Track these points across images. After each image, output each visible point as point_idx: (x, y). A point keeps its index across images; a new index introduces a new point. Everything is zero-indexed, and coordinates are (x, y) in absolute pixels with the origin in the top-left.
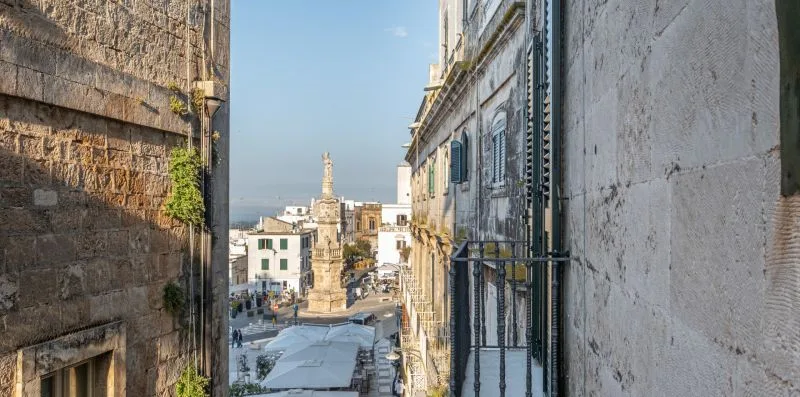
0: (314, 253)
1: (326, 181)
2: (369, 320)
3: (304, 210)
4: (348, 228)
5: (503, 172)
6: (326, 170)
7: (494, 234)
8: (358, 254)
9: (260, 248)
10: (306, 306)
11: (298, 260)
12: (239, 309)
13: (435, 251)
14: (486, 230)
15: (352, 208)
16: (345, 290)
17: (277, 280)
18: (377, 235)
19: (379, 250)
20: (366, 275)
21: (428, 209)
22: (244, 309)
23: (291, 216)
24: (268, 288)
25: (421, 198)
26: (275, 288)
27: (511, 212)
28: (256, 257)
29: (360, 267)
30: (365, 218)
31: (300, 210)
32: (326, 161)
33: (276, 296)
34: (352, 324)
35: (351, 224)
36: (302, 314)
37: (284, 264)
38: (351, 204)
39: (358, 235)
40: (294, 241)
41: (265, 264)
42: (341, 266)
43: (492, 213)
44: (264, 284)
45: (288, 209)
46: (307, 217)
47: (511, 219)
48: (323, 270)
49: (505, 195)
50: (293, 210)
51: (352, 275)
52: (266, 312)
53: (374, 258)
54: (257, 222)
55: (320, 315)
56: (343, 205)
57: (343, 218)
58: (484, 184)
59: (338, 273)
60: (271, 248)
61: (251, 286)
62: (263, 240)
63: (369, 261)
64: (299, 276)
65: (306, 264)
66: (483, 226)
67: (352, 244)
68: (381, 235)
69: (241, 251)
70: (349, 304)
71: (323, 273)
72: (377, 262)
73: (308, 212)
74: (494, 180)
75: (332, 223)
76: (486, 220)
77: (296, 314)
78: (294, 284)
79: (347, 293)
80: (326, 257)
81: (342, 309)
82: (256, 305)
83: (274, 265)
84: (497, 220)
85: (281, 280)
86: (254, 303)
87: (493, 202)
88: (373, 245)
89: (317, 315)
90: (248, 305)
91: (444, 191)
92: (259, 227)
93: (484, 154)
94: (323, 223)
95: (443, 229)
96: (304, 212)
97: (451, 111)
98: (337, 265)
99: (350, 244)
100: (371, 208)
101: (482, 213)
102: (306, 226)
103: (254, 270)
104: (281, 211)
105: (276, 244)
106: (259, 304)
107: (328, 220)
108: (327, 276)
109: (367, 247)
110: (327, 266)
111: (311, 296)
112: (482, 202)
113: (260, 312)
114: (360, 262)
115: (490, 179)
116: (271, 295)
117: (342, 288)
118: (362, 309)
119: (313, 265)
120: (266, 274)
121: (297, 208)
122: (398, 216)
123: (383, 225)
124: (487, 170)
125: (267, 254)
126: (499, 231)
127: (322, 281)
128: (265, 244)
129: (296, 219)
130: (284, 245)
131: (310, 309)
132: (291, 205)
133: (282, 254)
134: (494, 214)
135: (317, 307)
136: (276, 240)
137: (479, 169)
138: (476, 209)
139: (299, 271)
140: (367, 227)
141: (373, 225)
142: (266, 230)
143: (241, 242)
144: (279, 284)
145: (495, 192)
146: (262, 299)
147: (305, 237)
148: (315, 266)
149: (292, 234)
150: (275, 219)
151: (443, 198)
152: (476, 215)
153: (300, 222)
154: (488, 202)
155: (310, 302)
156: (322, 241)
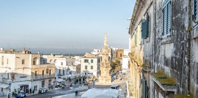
0: (101, 64)
1: (105, 41)
2: (117, 88)
3: (100, 50)
4: (113, 57)
5: (169, 28)
6: (105, 38)
7: (163, 66)
8: (116, 65)
9: (84, 62)
10: (98, 81)
11: (97, 66)
12: (77, 81)
13: (137, 68)
14: (158, 62)
15: (115, 50)
16: (111, 76)
17: (90, 72)
18: (122, 59)
19: (123, 64)
20: (118, 72)
21: (135, 51)
22: (79, 81)
23: (95, 52)
24: (87, 75)
25: (133, 47)
26: (89, 75)
27: (175, 53)
28: (83, 65)
29: (117, 69)
30: (119, 54)
31: (98, 51)
32: (105, 35)
33: (89, 78)
34: (111, 89)
35: (114, 55)
36: (96, 83)
37: (92, 68)
38: (114, 49)
39: (116, 59)
40: (95, 60)
41: (86, 67)
42: (110, 68)
43: (162, 53)
44: (86, 73)
45: (95, 50)
46: (100, 53)
47: (175, 58)
48: (104, 70)
49: (171, 42)
50: (96, 50)
51: (114, 71)
52: (85, 83)
53: (121, 66)
54: (85, 54)
55: (102, 84)
56: (112, 49)
57: (112, 53)
58: (157, 37)
59: (109, 71)
60: (88, 62)
61: (81, 74)
62: (86, 60)
63: (119, 67)
64: (97, 71)
65: (98, 68)
66: (156, 60)
67: (114, 61)
68: (123, 59)
69: (79, 63)
70: (112, 81)
71: (104, 71)
72: (122, 67)
73: (101, 51)
74: (163, 34)
75: (107, 55)
76: (158, 57)
77: (94, 84)
78: (95, 74)
79: (111, 77)
80: (105, 66)
81: (109, 83)
82: (82, 80)
83: (89, 68)
84: (165, 57)
85: (91, 72)
86: (82, 79)
87: (162, 47)
88: (121, 62)
89: (101, 84)
90: (80, 80)
91: (140, 43)
92: (85, 56)
93: (157, 21)
94: (104, 55)
95: (139, 59)
96: (99, 51)
97: (142, 7)
98: (108, 68)
99: (114, 62)
100: (121, 50)
101: (155, 53)
102: (100, 55)
103: (83, 69)
104: (92, 51)
105: (90, 61)
106: (84, 80)
107: (105, 54)
108: (105, 72)
109: (119, 62)
110: (105, 69)
111: (100, 78)
112: (156, 47)
113: (84, 83)
114: (117, 67)
115: (161, 34)
116: (88, 77)
117: (110, 76)
118: (116, 83)
119: (101, 68)
120: (87, 70)
121: (97, 50)
122: (129, 53)
123: (124, 56)
124: (159, 29)
125: (87, 64)
126: (166, 63)
127: (103, 73)
128: (86, 61)
129: (97, 53)
130: (92, 61)
131: (99, 82)
132: (96, 49)
133: (91, 64)
134: (163, 54)
135: (102, 81)
136: (90, 60)
137: (155, 30)
138: (153, 51)
139: (97, 70)
140: (119, 56)
141: (121, 55)
142: (87, 57)
143: (80, 60)
144: (90, 74)
145: (164, 41)
146: (84, 78)
147: (99, 59)
148: (101, 69)
149: (95, 58)
150: (90, 53)
151: (140, 46)
152: (153, 54)
153: (98, 54)
154: (159, 47)
155: (99, 80)
156: (103, 61)
